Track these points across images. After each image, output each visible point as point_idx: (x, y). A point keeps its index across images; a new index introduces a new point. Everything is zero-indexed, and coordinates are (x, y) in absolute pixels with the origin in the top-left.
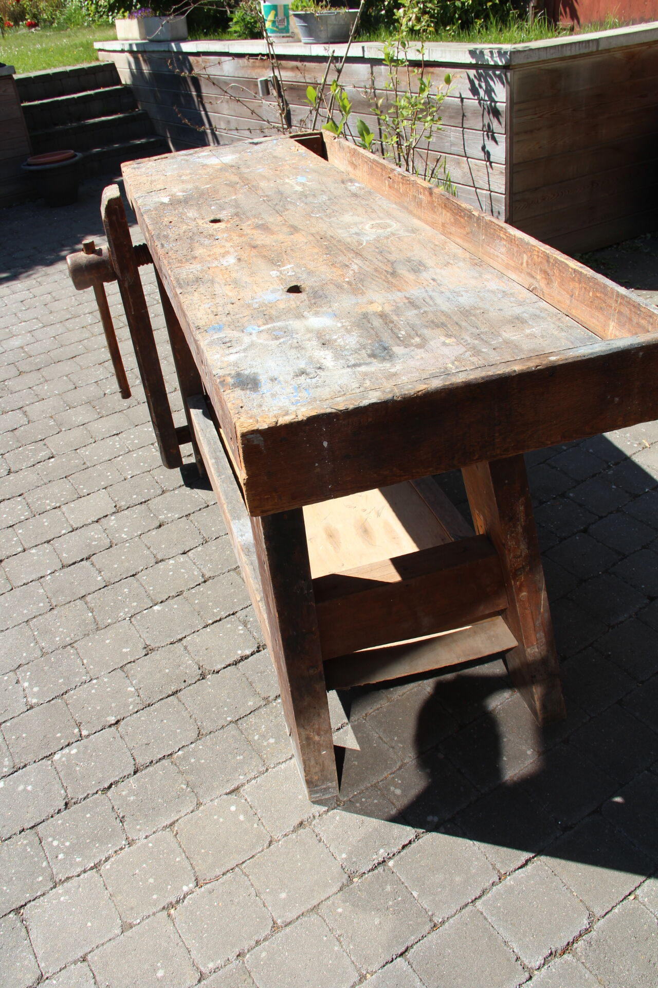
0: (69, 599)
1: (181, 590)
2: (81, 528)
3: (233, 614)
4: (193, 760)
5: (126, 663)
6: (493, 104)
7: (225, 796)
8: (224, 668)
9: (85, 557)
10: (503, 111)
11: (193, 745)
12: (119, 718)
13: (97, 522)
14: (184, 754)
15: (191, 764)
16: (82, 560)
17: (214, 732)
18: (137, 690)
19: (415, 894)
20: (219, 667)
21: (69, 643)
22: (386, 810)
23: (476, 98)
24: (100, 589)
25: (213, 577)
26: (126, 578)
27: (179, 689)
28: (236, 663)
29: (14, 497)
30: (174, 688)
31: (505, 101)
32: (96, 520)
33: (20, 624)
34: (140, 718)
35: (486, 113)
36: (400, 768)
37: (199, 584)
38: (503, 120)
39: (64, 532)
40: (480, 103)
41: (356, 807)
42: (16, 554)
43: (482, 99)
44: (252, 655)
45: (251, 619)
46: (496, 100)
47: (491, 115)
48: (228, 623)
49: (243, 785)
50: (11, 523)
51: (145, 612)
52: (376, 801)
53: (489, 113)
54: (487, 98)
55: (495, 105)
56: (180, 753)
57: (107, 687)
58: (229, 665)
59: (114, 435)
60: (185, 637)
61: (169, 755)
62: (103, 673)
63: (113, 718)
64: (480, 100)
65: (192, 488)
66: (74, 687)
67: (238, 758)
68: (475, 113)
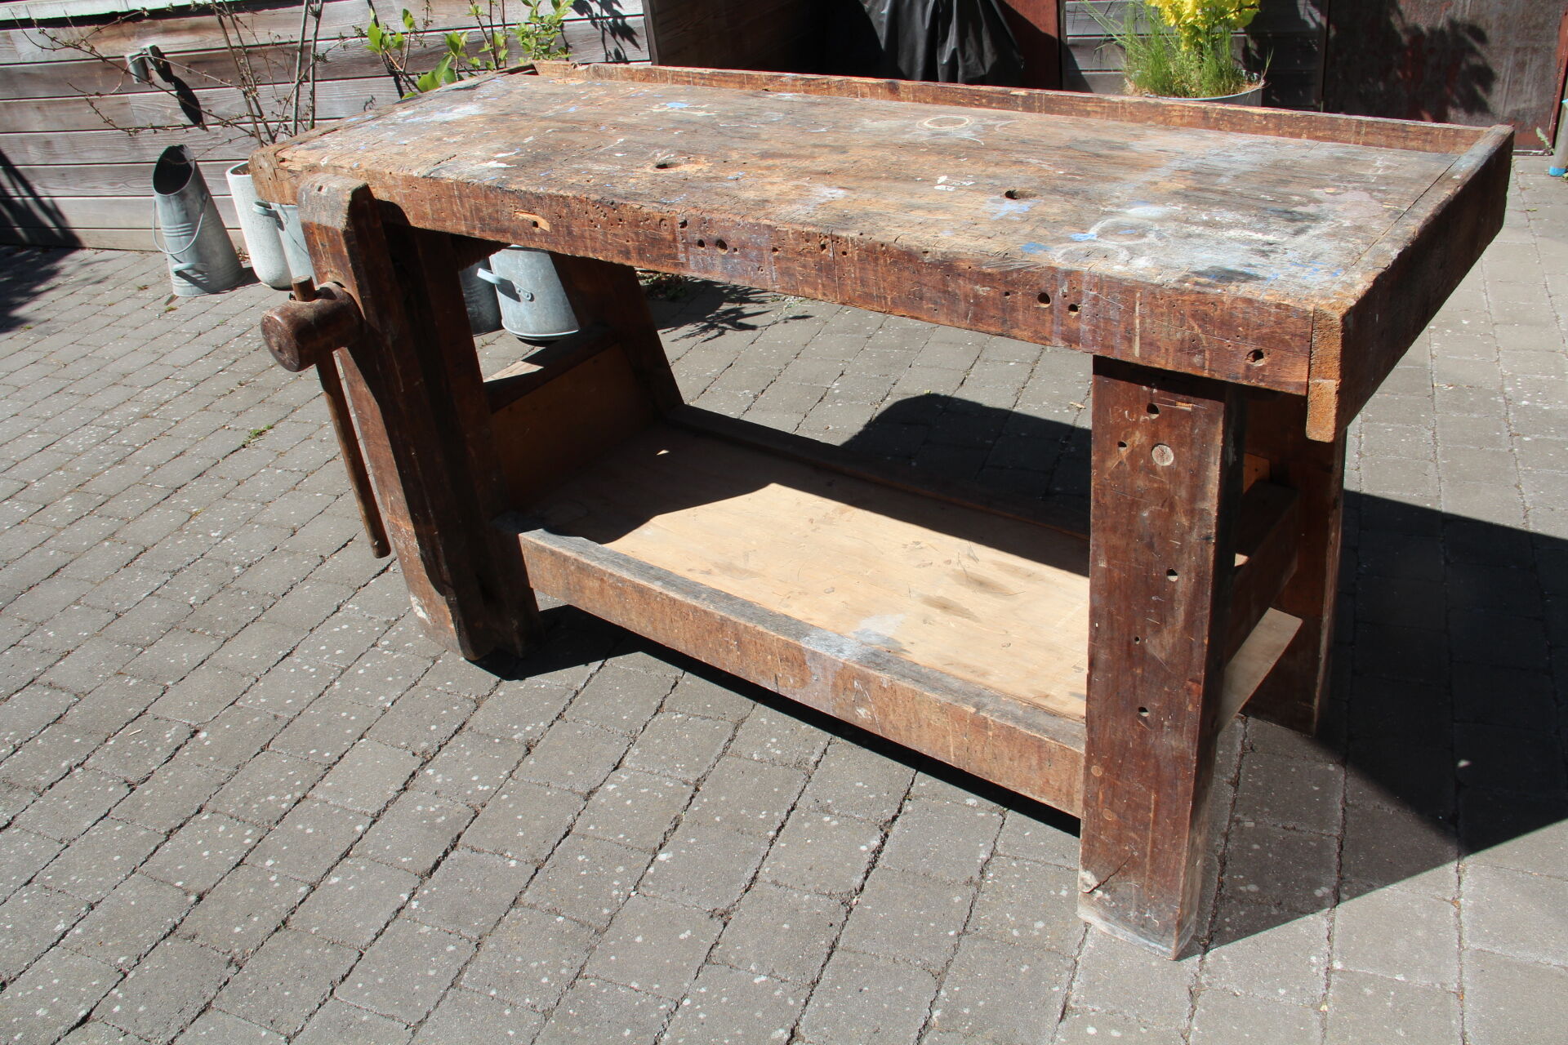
0: (494, 917)
1: (673, 816)
2: (385, 810)
3: (793, 809)
4: (966, 1011)
5: (706, 952)
6: (619, 21)
7: (1063, 1024)
8: (866, 878)
9: (447, 845)
10: (641, 28)
11: (943, 993)
12: (789, 1025)
13: (405, 789)
14: (945, 1011)
15: (969, 1016)
16: (446, 854)
17: (952, 961)
18: (770, 975)
19: (1400, 978)
20: (857, 881)
21: (573, 974)
22: (1265, 914)
23: (586, 16)
24: (532, 878)
25: (704, 778)
26: (560, 842)
27: (834, 939)
28: (873, 864)
29: (189, 819)
30: (824, 943)
31: (641, 13)
32: (401, 787)
33: (444, 995)
34: (822, 1006)
35: (608, 36)
36: (1223, 864)
37: (693, 797)
38: (643, 41)
39: (360, 828)
40: (595, 24)
41: (1229, 933)
42: (303, 900)
43: (597, 17)
44: (883, 843)
45: (829, 801)
46: (623, 13)
47: (618, 38)
48: (800, 821)
49: (1067, 998)
50: (233, 859)
51: (651, 870)
52: (1242, 913)
53: (614, 35)
54: (605, 14)
55: (623, 23)
56: (937, 1013)
57: (719, 999)
58: (868, 872)
59: (284, 658)
60: (757, 872)
61: (924, 1026)
62: (686, 985)
63: (781, 1031)
64: (593, 19)
65: (522, 678)
66: (662, 1029)
67: (1023, 970)
68: (589, 39)
